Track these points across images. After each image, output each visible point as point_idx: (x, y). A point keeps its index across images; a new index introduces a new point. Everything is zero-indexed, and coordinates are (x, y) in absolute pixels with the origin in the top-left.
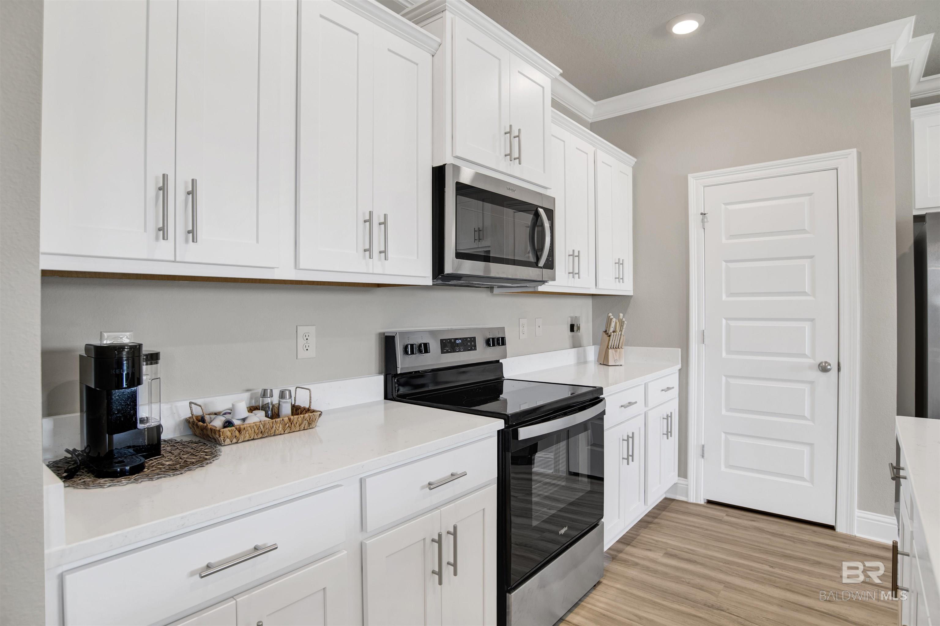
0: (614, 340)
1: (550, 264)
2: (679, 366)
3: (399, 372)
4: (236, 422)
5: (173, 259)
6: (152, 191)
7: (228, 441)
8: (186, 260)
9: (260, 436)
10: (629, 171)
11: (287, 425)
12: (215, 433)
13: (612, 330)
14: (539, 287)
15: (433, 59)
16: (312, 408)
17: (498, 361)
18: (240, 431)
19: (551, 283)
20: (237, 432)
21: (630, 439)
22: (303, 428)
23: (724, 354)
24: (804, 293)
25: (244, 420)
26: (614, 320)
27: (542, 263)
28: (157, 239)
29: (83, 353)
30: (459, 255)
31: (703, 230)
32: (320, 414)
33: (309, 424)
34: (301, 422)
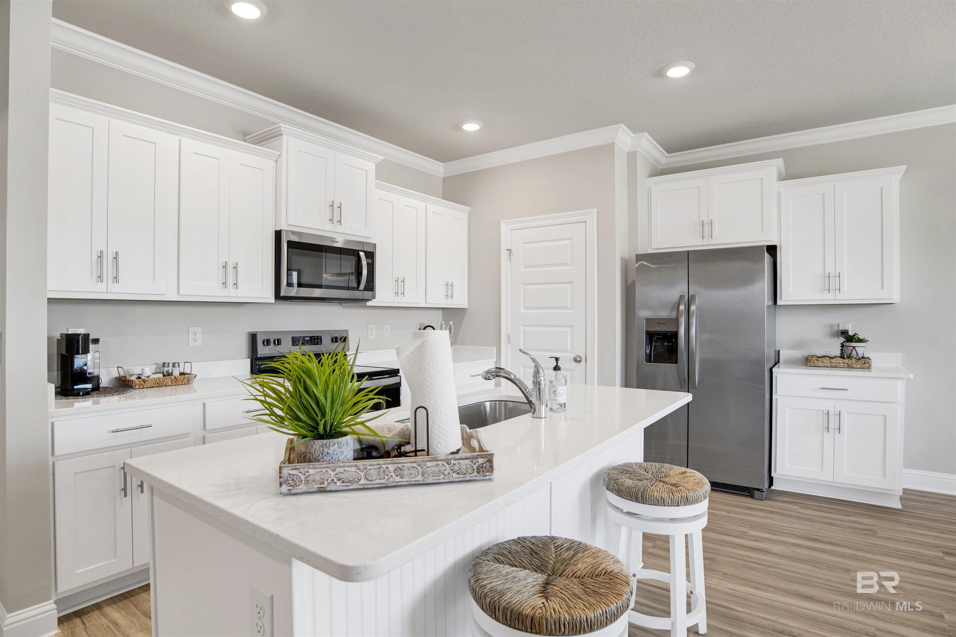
2: (495, 360)
3: (261, 356)
4: (143, 377)
5: (106, 292)
6: (95, 258)
7: (137, 387)
8: (113, 292)
9: (157, 385)
10: (465, 216)
11: (174, 381)
12: (130, 382)
14: (367, 303)
15: (276, 164)
16: (192, 373)
18: (144, 382)
19: (375, 300)
20: (143, 382)
22: (184, 383)
24: (567, 308)
25: (148, 377)
27: (362, 287)
28: (97, 282)
29: (60, 338)
31: (510, 261)
32: (195, 376)
33: (188, 381)
34: (182, 379)
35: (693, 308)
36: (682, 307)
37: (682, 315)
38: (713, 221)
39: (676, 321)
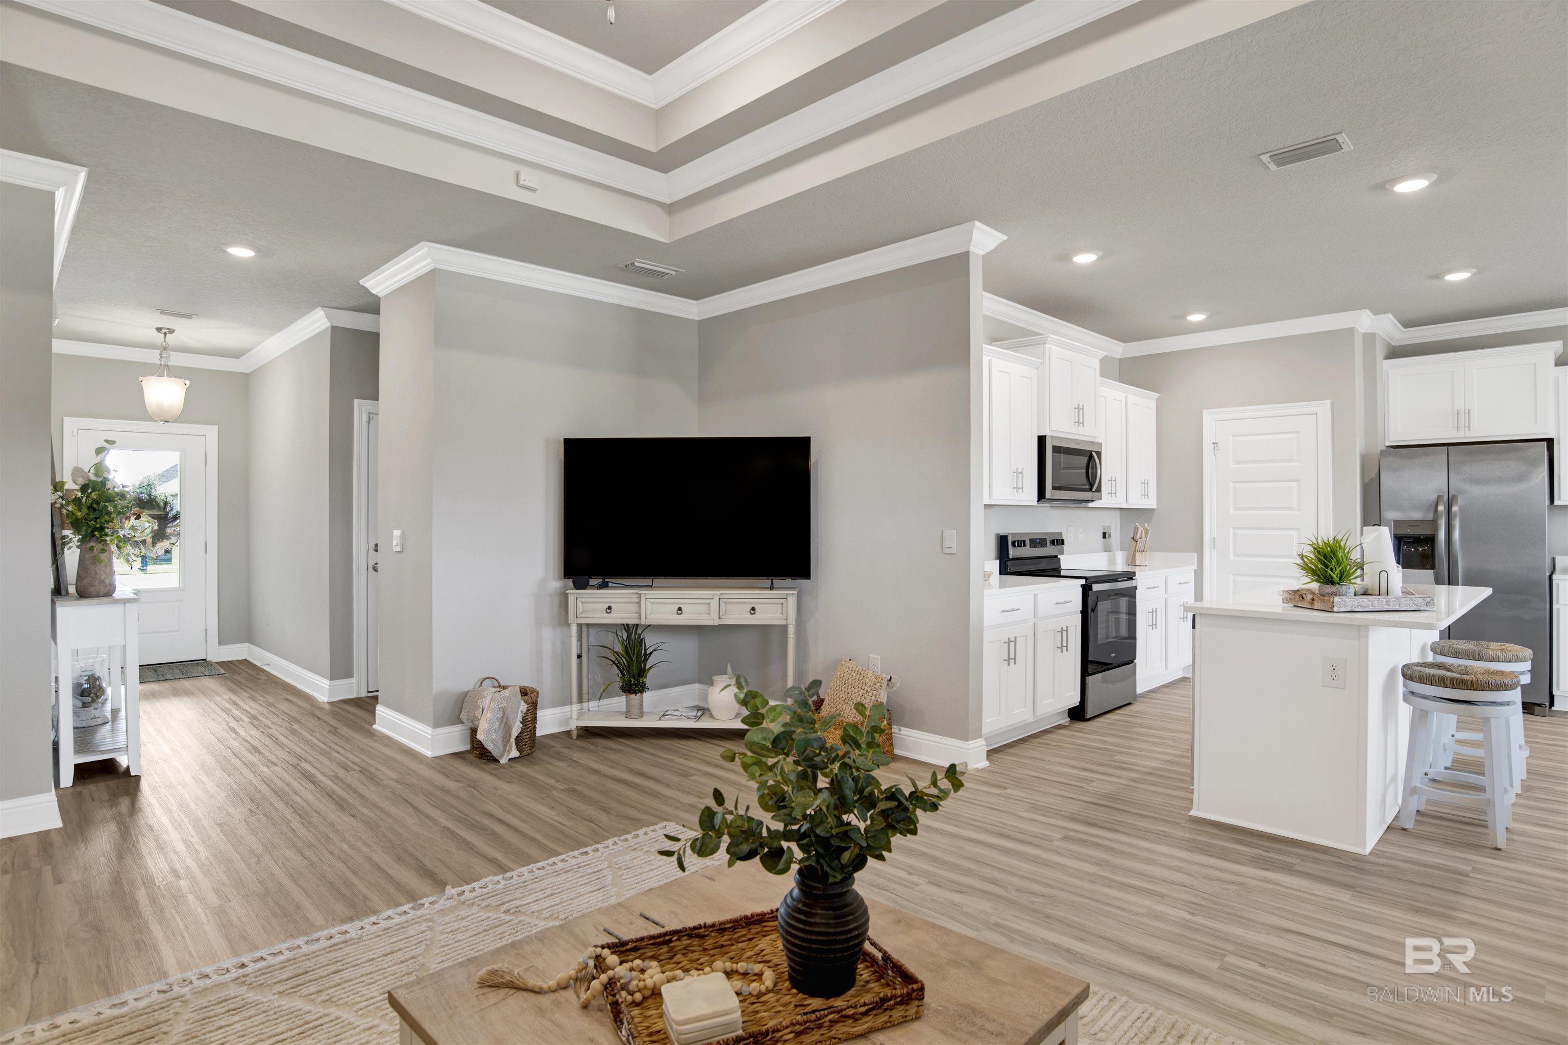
0: (1140, 545)
1: (1099, 490)
2: (1195, 567)
3: (1011, 557)
10: (1154, 404)
13: (1138, 536)
14: (1090, 504)
17: (1057, 556)
19: (1098, 501)
21: (1154, 612)
23: (1231, 557)
24: (1292, 509)
26: (1140, 528)
27: (1094, 490)
30: (1054, 488)
31: (1214, 455)
35: (1455, 509)
36: (1441, 508)
37: (1441, 517)
38: (1471, 412)
39: (1434, 523)
